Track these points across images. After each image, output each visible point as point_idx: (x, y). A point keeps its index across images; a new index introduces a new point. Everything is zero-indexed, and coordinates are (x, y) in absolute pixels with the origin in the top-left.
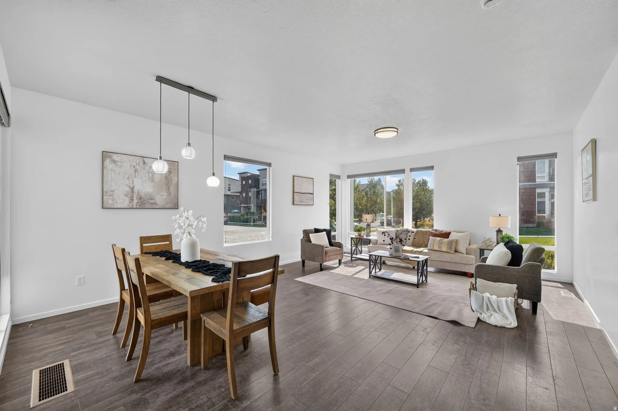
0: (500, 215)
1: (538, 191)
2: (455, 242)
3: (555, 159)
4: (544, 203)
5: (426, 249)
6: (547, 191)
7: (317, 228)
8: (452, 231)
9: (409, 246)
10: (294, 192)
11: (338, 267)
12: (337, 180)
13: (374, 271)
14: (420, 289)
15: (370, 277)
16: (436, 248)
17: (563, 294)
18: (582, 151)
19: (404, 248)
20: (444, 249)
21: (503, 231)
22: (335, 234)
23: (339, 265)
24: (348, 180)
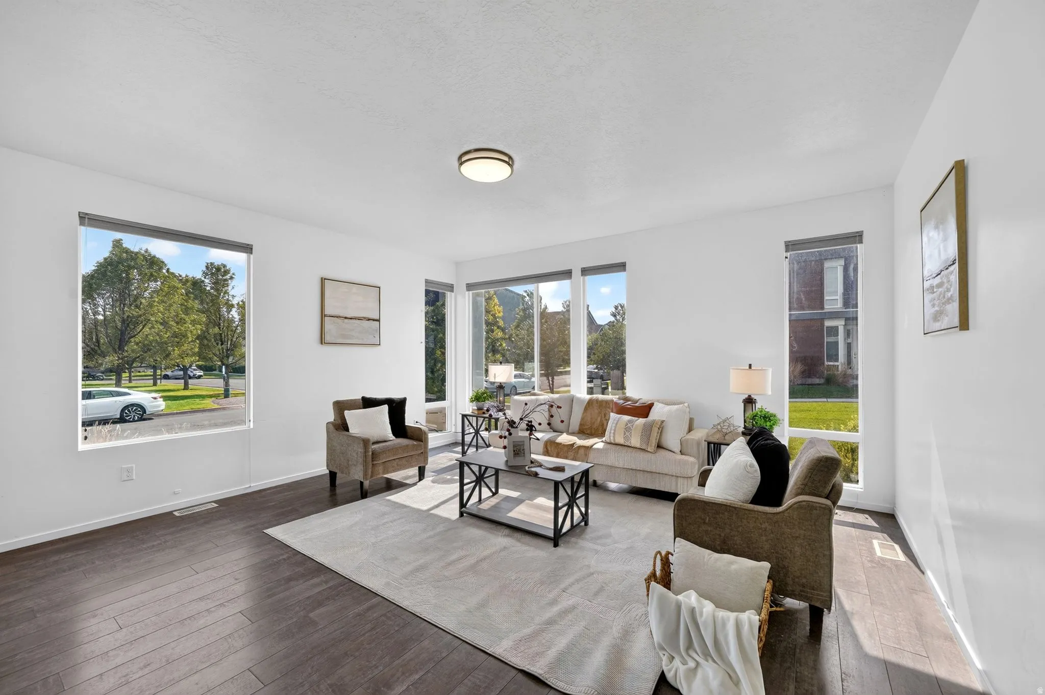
0: (750, 366)
1: (828, 323)
2: (658, 426)
3: (858, 245)
4: (836, 343)
5: (602, 442)
6: (840, 323)
7: (368, 396)
8: (658, 401)
9: (573, 434)
10: (323, 315)
11: (415, 484)
12: (448, 294)
13: (475, 499)
14: (560, 550)
15: (461, 514)
16: (621, 440)
17: (879, 552)
18: (921, 211)
19: (559, 438)
20: (635, 441)
21: (758, 401)
22: (444, 406)
23: (420, 480)
24: (469, 294)
